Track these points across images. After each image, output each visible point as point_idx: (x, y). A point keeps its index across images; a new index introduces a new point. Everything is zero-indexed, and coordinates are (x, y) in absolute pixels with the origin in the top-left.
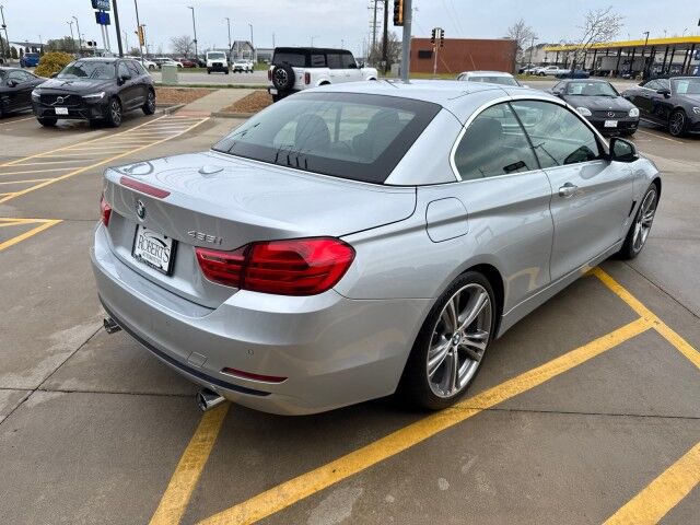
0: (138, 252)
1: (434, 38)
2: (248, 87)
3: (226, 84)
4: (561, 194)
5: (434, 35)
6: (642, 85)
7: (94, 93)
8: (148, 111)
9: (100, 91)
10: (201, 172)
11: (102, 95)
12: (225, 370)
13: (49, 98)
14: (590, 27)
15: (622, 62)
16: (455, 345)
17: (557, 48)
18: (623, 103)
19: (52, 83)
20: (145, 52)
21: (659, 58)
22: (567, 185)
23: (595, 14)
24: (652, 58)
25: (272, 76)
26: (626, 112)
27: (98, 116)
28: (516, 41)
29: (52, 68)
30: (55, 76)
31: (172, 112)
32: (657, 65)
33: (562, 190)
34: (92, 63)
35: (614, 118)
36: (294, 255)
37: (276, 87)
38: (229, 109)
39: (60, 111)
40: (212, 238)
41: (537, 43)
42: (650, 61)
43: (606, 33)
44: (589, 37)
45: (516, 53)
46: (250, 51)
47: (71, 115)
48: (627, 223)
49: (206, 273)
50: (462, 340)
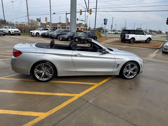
4: (75, 55)
7: (83, 37)
13: (76, 38)
22: (78, 54)
37: (121, 38)
47: (78, 41)
48: (117, 69)
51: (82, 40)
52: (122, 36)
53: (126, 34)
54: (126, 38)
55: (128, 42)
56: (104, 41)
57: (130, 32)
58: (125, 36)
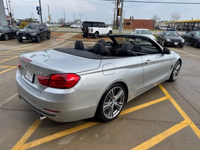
0: (26, 76)
1: (130, 19)
2: (77, 32)
3: (71, 31)
4: (146, 63)
5: (131, 18)
6: (186, 33)
7: (33, 33)
8: (48, 38)
9: (35, 33)
10: (43, 55)
11: (35, 34)
12: (44, 109)
13: (21, 34)
14: (172, 17)
15: (185, 26)
16: (113, 104)
17: (167, 22)
18: (180, 38)
19: (22, 30)
20: (51, 22)
21: (196, 25)
22: (148, 60)
23: (174, 13)
24: (194, 25)
25: (82, 29)
26: (180, 40)
27: (34, 39)
28: (154, 20)
29: (23, 26)
30: (23, 29)
31: (55, 39)
32: (195, 27)
33: (146, 62)
34: (33, 25)
35: (177, 42)
36: (62, 78)
37: (83, 32)
38: (70, 38)
39: (24, 38)
40: (41, 73)
41: (160, 21)
42: (194, 26)
43: (177, 18)
44: (172, 19)
45: (154, 23)
46: (80, 22)
47: (27, 39)
48: (170, 72)
49: (40, 82)
50: (115, 103)
51: (33, 36)
52: (85, 29)
53: (88, 27)
54: (90, 32)
55: (91, 36)
56: (60, 37)
57: (93, 24)
58: (88, 30)
